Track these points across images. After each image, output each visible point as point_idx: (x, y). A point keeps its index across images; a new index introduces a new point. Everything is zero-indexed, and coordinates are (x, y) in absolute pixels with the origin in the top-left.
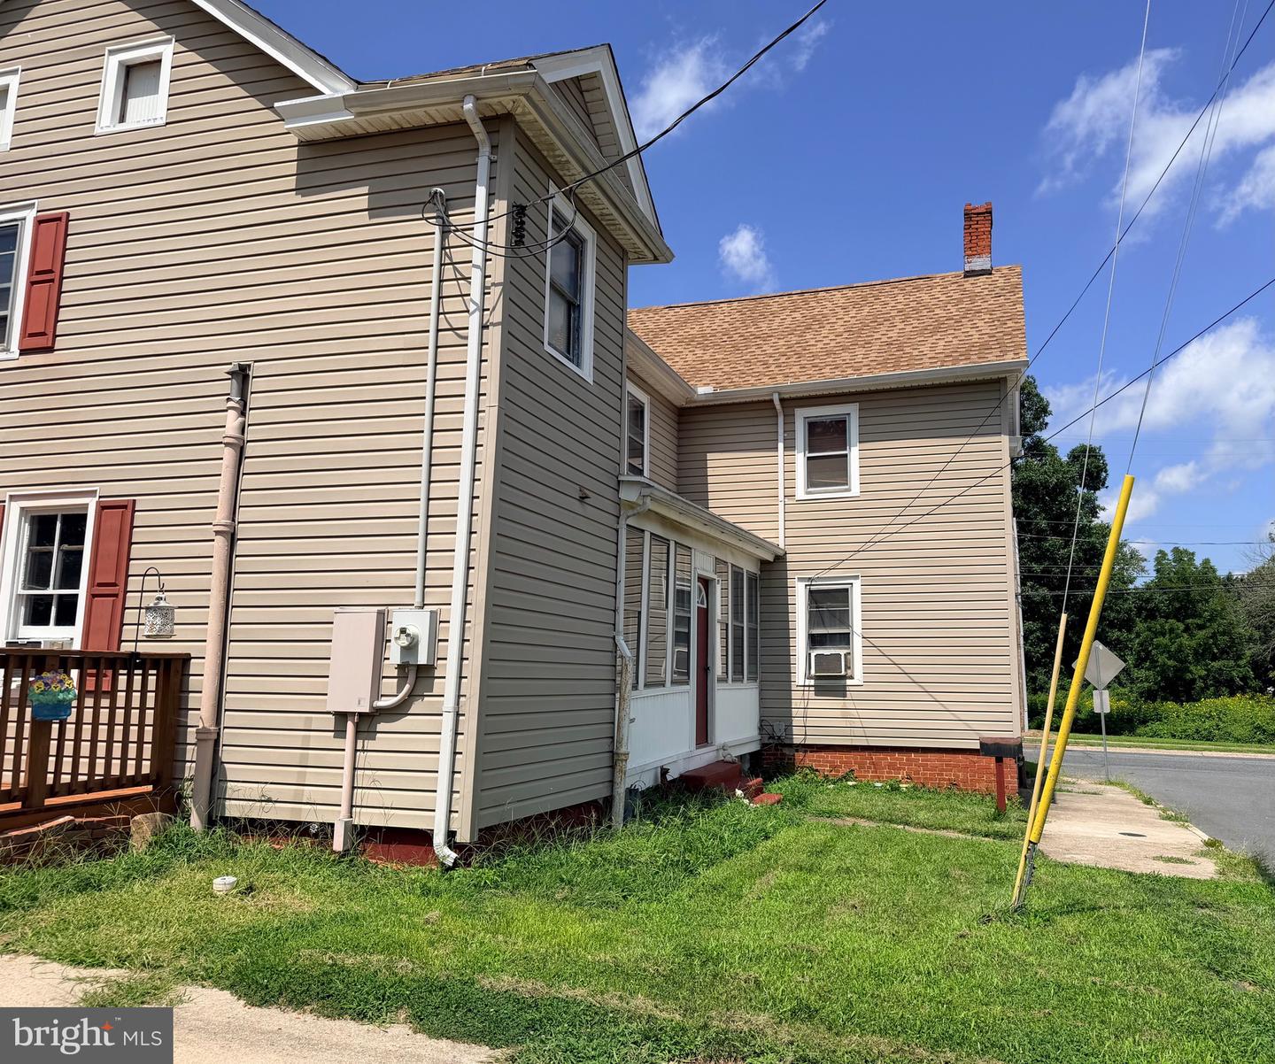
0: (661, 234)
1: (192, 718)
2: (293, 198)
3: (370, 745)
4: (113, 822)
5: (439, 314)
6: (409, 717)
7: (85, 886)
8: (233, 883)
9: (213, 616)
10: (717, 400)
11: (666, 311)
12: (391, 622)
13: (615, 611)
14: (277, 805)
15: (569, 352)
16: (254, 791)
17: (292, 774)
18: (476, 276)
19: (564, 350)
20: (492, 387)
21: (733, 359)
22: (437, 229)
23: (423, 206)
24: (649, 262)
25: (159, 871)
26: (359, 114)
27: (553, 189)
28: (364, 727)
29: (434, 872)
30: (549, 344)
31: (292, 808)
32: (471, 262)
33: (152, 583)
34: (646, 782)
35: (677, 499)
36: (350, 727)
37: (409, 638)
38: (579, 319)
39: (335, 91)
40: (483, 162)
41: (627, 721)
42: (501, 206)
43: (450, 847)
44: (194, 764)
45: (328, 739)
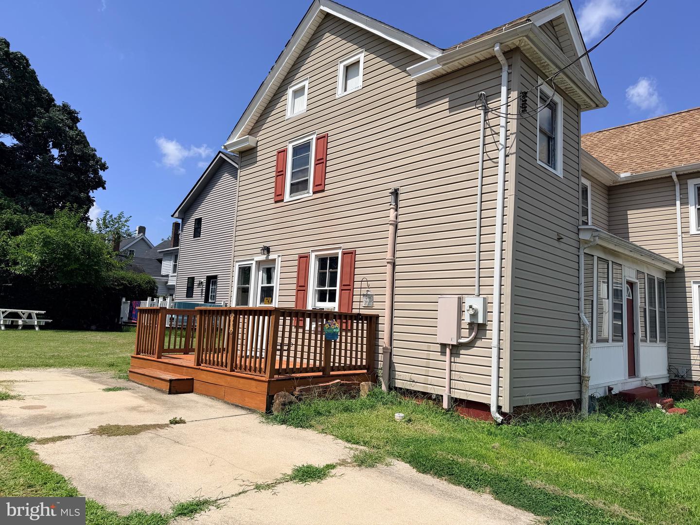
0: (600, 92)
1: (381, 342)
2: (415, 110)
3: (457, 360)
4: (354, 384)
5: (484, 153)
6: (475, 348)
7: (347, 409)
8: (403, 417)
9: (387, 298)
10: (633, 180)
11: (598, 134)
12: (465, 303)
13: (579, 300)
14: (417, 384)
15: (549, 163)
16: (407, 376)
17: (423, 371)
18: (502, 131)
19: (546, 162)
20: (511, 185)
21: (643, 155)
22: (482, 112)
23: (475, 102)
24: (594, 108)
25: (372, 407)
26: (444, 65)
27: (540, 81)
28: (454, 352)
29: (493, 425)
30: (539, 160)
31: (424, 386)
32: (499, 125)
33: (364, 284)
34: (600, 393)
35: (615, 237)
36: (448, 351)
37: (474, 310)
38: (554, 145)
39: (433, 56)
40: (504, 75)
41: (588, 360)
42: (514, 94)
43: (499, 413)
44: (382, 363)
45: (438, 356)
